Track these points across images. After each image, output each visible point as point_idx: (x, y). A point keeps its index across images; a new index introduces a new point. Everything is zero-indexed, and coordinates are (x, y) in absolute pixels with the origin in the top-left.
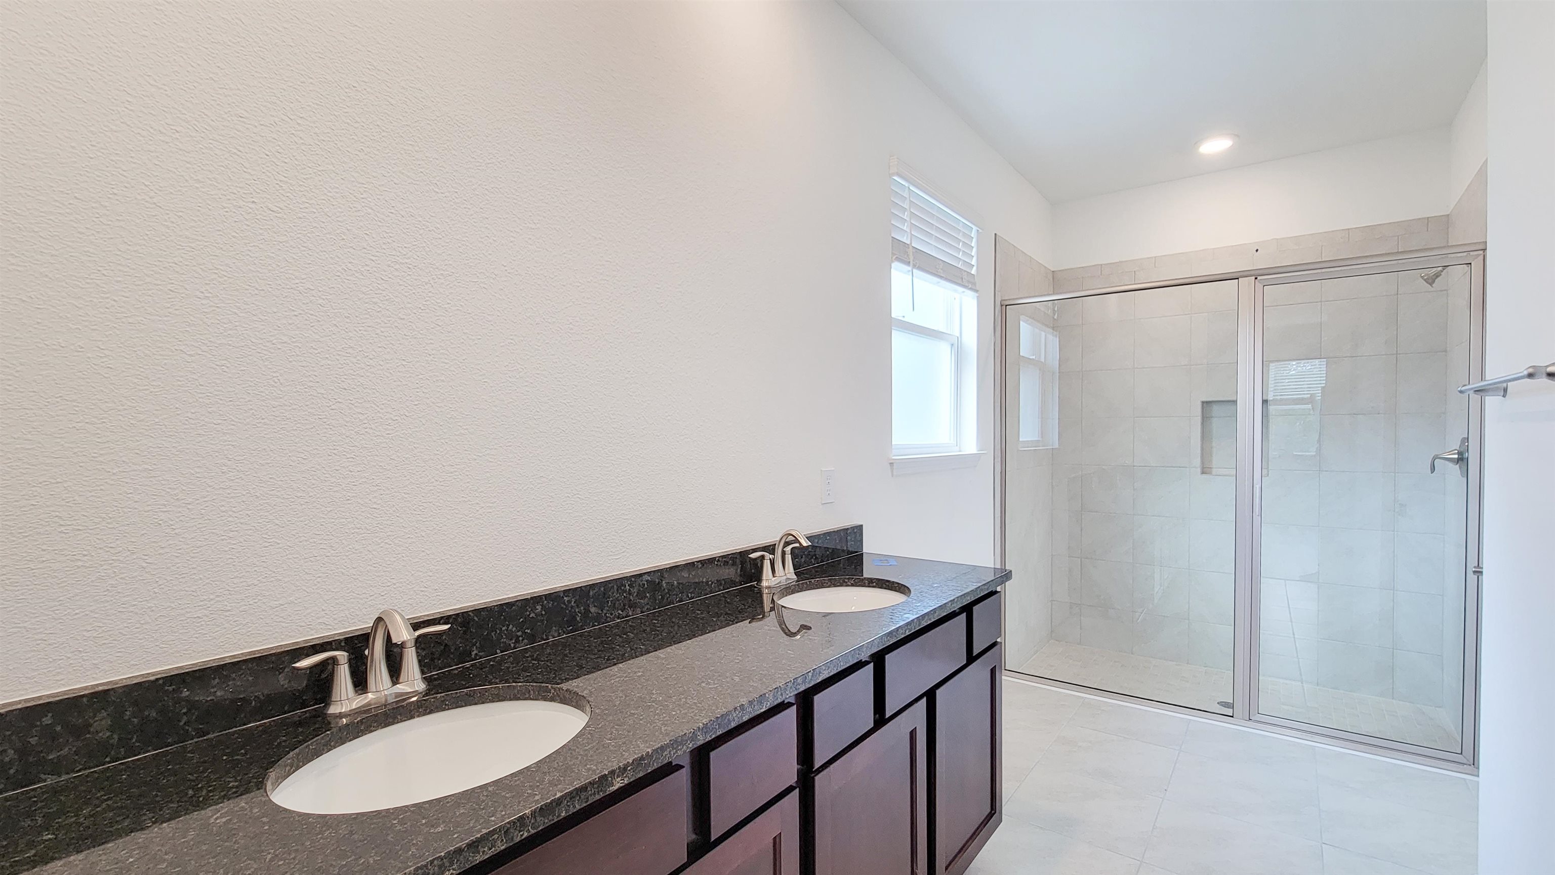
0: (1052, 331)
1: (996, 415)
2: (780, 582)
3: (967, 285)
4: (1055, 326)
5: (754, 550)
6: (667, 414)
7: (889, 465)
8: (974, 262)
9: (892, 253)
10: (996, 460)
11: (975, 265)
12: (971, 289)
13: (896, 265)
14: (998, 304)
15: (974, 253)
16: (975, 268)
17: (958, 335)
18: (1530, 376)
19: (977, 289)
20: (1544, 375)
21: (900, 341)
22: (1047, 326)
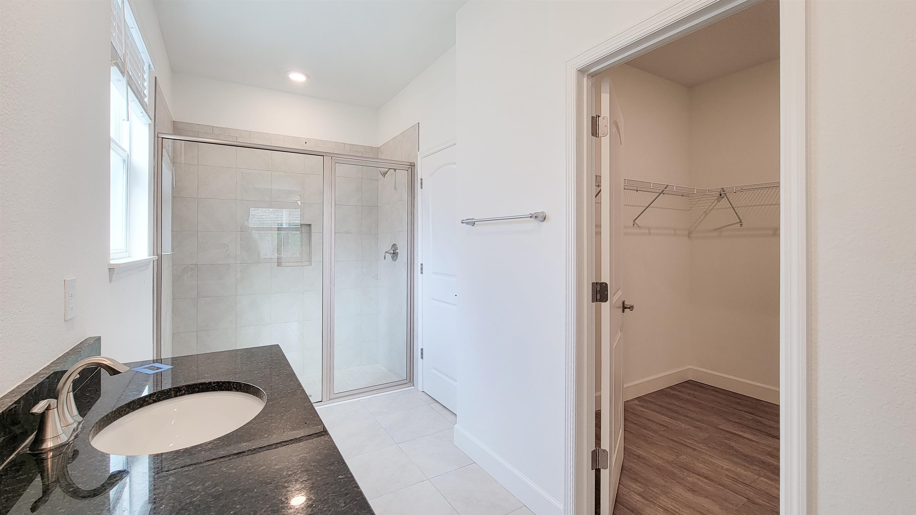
7: (108, 269)
8: (146, 93)
10: (154, 263)
11: (147, 96)
14: (156, 135)
15: (146, 85)
16: (147, 99)
17: (129, 152)
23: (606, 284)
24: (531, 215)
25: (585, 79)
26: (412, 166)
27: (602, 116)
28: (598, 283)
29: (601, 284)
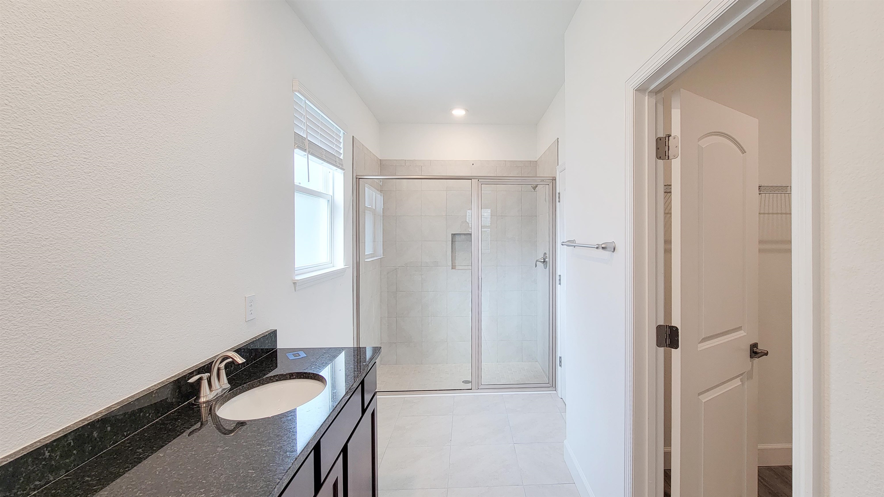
0: (380, 193)
1: (354, 243)
2: (217, 394)
3: (339, 165)
4: (381, 190)
5: (191, 374)
6: (96, 275)
7: (293, 284)
8: (342, 151)
9: (295, 143)
10: (354, 270)
11: (343, 153)
12: (341, 169)
13: (297, 151)
14: (355, 176)
15: (342, 146)
16: (342, 155)
17: (331, 194)
18: (597, 248)
19: (344, 168)
20: (601, 248)
21: (299, 200)
22: (378, 190)
23: (677, 329)
24: (597, 246)
25: (647, 97)
26: (554, 179)
27: (672, 135)
28: (668, 327)
29: (671, 328)
